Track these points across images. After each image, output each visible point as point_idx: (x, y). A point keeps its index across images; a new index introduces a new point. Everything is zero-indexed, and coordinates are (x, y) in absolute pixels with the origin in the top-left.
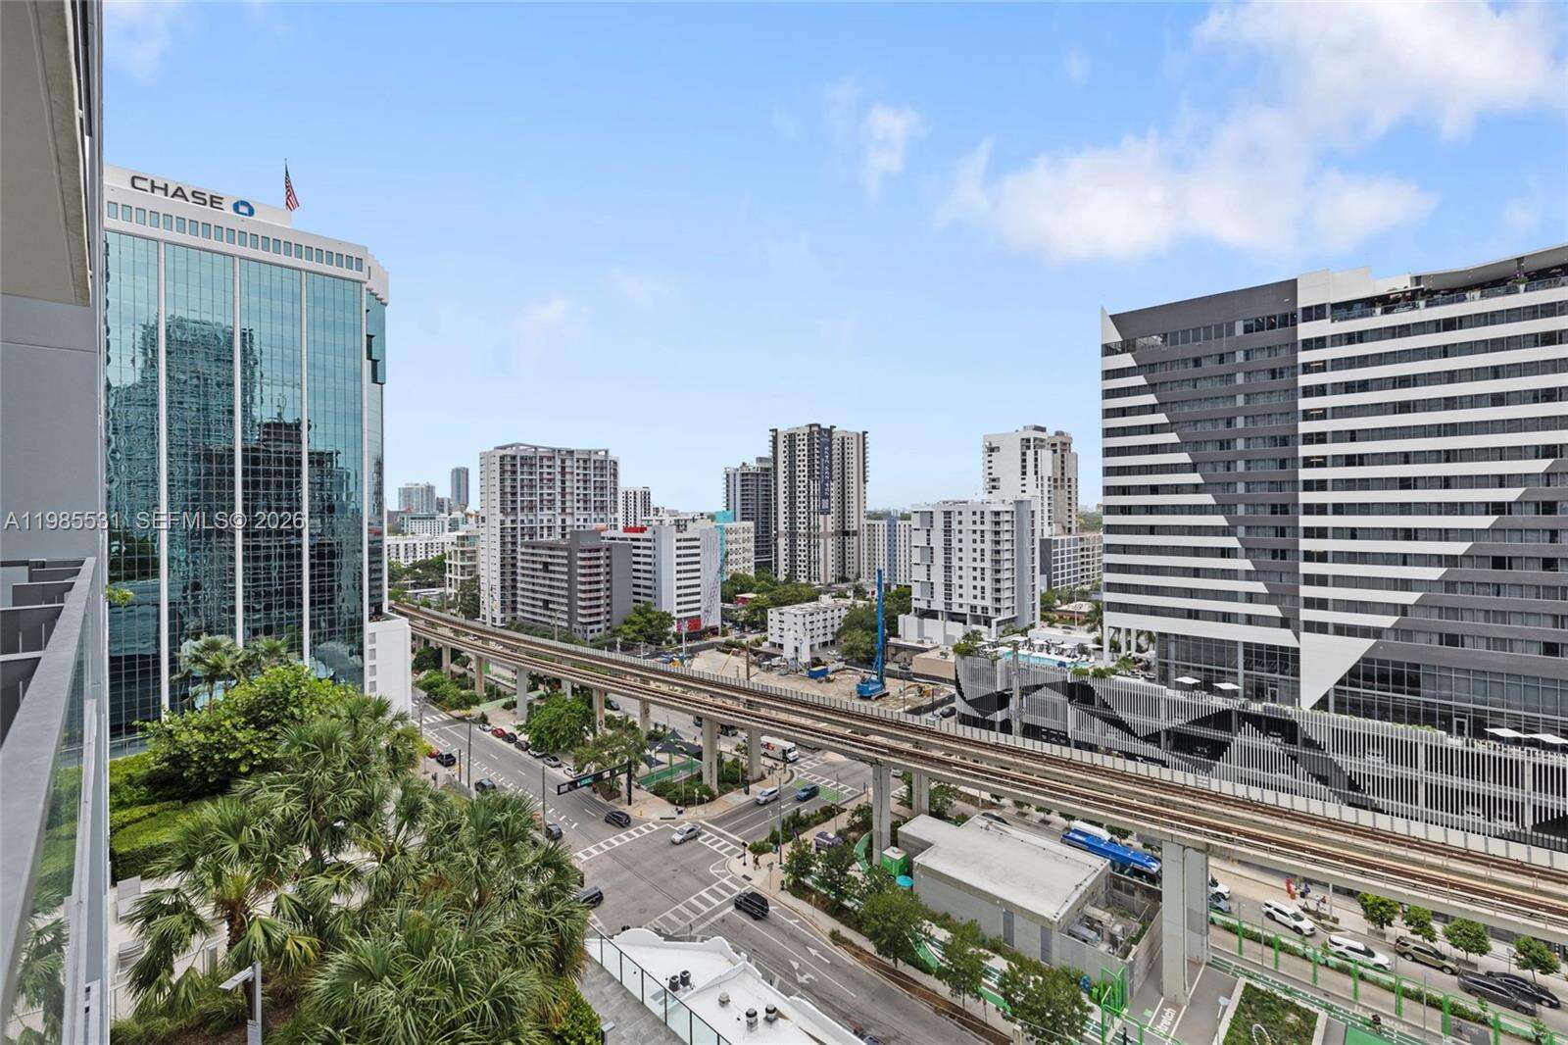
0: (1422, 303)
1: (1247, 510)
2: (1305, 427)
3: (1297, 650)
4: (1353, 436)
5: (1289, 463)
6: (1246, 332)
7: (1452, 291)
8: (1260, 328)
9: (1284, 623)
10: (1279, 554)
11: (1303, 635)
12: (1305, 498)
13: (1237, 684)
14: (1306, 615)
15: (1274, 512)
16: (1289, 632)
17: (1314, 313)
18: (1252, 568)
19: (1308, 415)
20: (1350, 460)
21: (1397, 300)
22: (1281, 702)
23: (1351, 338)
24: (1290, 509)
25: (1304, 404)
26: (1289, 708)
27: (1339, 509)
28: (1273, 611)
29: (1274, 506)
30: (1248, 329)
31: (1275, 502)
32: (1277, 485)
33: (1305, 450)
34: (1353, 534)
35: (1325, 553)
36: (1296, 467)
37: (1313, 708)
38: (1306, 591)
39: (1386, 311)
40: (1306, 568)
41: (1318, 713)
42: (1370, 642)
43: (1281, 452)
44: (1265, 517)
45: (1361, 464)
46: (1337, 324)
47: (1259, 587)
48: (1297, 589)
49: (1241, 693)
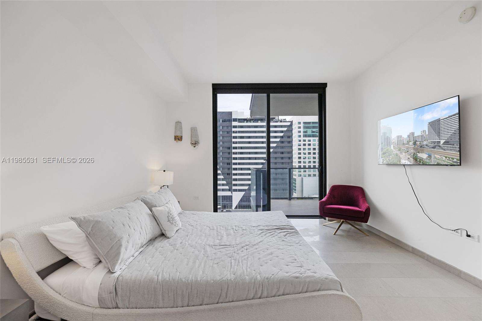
0: (252, 122)
1: (222, 164)
2: (234, 145)
3: (232, 196)
4: (241, 148)
5: (230, 153)
6: (222, 122)
7: (255, 120)
8: (225, 121)
9: (229, 190)
10: (228, 174)
11: (233, 192)
12: (234, 161)
13: (220, 206)
14: (234, 188)
15: (227, 165)
16: (230, 192)
17: (235, 120)
18: (223, 178)
19: (234, 143)
20: (241, 153)
21: (248, 120)
22: (229, 208)
23: (242, 127)
24: (230, 164)
25: (234, 140)
26: (231, 209)
27: (239, 164)
28: (227, 187)
29: (228, 163)
30: (223, 121)
31: (227, 162)
32: (228, 158)
33: (234, 151)
34: (241, 169)
35: (237, 173)
36: (232, 154)
37: (235, 209)
38: (234, 182)
39: (247, 122)
40: (234, 177)
41: (236, 209)
42: (244, 192)
43: (228, 151)
44: (226, 165)
45: (243, 154)
46: (239, 123)
47: (224, 182)
48: (232, 182)
49: (221, 208)
